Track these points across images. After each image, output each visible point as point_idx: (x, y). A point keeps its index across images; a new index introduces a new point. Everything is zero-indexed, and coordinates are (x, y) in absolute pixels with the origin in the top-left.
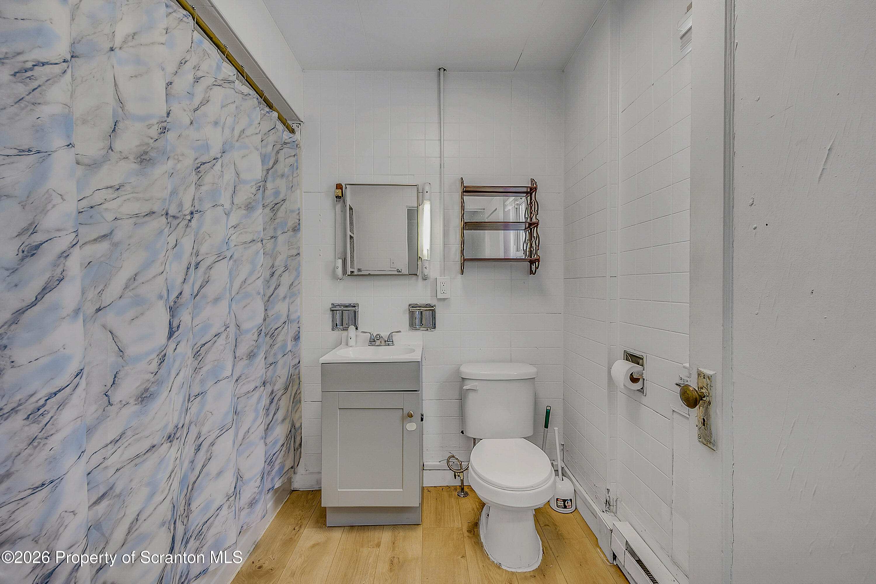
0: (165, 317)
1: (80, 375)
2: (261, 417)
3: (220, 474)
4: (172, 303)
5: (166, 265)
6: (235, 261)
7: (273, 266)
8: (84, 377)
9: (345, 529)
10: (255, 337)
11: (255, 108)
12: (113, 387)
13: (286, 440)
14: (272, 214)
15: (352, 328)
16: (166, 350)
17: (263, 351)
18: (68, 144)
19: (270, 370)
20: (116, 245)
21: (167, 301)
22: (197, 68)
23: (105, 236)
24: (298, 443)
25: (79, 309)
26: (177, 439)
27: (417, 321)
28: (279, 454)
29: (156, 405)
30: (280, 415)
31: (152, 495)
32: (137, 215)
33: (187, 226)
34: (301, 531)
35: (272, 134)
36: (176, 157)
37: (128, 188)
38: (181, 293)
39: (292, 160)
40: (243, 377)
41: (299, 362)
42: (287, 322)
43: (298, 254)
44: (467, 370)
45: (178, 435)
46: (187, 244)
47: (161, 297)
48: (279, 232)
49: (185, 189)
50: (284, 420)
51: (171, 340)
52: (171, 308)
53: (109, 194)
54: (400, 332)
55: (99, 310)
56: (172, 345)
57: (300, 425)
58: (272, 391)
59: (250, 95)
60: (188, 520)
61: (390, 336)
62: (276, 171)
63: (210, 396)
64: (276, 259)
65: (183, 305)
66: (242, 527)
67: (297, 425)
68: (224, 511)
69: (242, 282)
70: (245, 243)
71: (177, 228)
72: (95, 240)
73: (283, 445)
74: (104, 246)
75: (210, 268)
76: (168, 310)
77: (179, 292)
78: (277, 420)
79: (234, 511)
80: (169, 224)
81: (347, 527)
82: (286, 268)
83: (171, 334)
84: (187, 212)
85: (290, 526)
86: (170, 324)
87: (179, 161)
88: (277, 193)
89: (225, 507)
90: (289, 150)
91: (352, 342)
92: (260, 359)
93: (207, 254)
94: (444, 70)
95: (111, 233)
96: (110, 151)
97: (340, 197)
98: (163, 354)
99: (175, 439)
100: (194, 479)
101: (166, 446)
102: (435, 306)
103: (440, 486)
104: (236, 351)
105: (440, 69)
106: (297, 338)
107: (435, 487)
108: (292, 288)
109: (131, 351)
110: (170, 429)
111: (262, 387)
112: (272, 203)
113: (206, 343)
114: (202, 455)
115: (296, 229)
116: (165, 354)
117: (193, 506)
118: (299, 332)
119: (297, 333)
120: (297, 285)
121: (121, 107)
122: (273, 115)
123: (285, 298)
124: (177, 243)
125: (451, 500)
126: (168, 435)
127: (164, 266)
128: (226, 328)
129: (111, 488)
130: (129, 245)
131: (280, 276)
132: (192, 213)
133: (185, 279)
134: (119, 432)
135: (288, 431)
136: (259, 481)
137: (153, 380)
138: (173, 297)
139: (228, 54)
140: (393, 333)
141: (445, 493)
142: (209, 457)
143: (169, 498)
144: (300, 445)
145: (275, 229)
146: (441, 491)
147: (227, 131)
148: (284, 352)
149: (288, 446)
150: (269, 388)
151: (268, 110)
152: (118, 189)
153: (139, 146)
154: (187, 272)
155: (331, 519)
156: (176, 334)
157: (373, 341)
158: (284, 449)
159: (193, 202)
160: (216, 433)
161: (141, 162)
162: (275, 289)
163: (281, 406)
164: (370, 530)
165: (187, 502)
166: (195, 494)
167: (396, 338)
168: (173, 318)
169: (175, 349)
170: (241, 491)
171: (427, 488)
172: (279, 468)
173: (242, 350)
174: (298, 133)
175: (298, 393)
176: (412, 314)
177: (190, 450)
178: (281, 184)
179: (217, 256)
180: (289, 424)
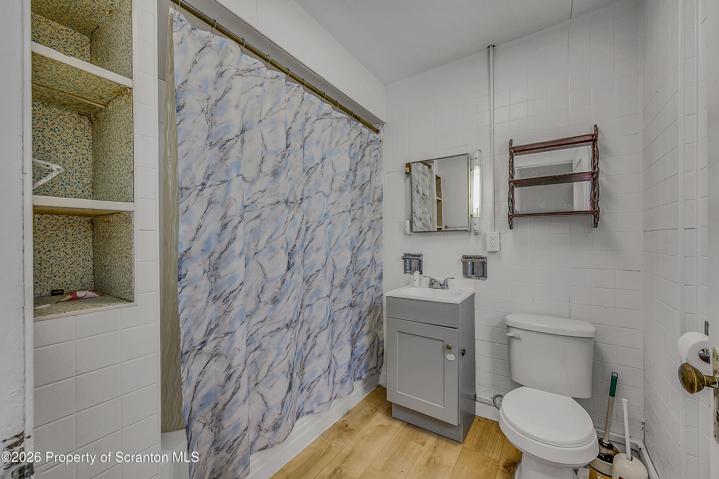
0: (286, 259)
1: (242, 284)
2: (348, 327)
3: (320, 355)
4: (290, 251)
5: (286, 230)
6: (333, 225)
7: (361, 227)
8: (244, 285)
9: (404, 424)
10: (345, 274)
11: (345, 125)
12: (261, 294)
13: (370, 347)
14: (360, 192)
15: (417, 273)
16: (286, 277)
17: (350, 283)
18: (237, 175)
19: (359, 297)
20: (262, 220)
21: (287, 249)
22: (307, 113)
23: (258, 216)
24: (380, 352)
25: (242, 253)
26: (292, 327)
27: (470, 270)
28: (365, 356)
29: (280, 306)
30: (366, 329)
31: (278, 355)
32: (272, 204)
33: (299, 207)
34: (376, 413)
35: (359, 138)
36: (293, 168)
37: (268, 191)
38: (295, 245)
39: (376, 151)
40: (337, 299)
41: (382, 294)
42: (370, 266)
43: (382, 218)
44: (512, 319)
45: (292, 325)
46: (299, 217)
47: (282, 247)
48: (365, 204)
49: (298, 186)
50: (368, 333)
51: (289, 272)
52: (289, 254)
53: (260, 195)
54: (453, 278)
55: (256, 254)
56: (289, 274)
57: (382, 339)
58: (361, 311)
59: (342, 117)
60: (303, 377)
61: (446, 281)
62: (363, 162)
63: (314, 307)
64: (362, 223)
65: (296, 252)
66: (336, 395)
67: (380, 339)
68: (322, 379)
69: (337, 239)
70: (339, 213)
71: (293, 209)
72: (254, 218)
73: (367, 350)
74: (257, 221)
75: (314, 230)
76: (287, 254)
77: (294, 245)
78: (363, 332)
79: (327, 382)
80: (289, 207)
81: (406, 423)
82: (370, 228)
83: (289, 268)
84: (299, 199)
85: (370, 408)
86: (288, 263)
87: (295, 170)
88: (364, 177)
89: (323, 377)
90: (374, 145)
91: (417, 283)
92: (348, 289)
93: (313, 222)
94: (494, 46)
95: (261, 214)
96: (260, 173)
97: (408, 173)
98: (283, 278)
99: (291, 327)
100: (306, 355)
101: (285, 330)
102: (486, 258)
103: (491, 420)
104: (333, 282)
105: (489, 47)
106: (380, 277)
107: (486, 419)
108: (377, 242)
109: (269, 275)
110: (288, 321)
111: (349, 307)
112: (360, 185)
113: (312, 275)
114: (310, 342)
115: (380, 200)
116: (285, 279)
117: (306, 370)
118: (382, 273)
119: (381, 274)
120: (381, 240)
121: (265, 149)
122: (359, 126)
123: (369, 248)
124: (294, 217)
125: (498, 435)
126: (287, 324)
127: (285, 230)
128: (323, 267)
129: (261, 345)
130: (268, 220)
131: (366, 234)
132: (302, 199)
133: (297, 237)
134: (264, 317)
135: (371, 342)
136: (347, 368)
137: (278, 292)
138: (290, 248)
139: (327, 97)
140: (448, 279)
141: (494, 427)
142: (314, 344)
143: (287, 359)
144: (383, 354)
145: (362, 202)
146: (491, 424)
147: (326, 145)
148: (368, 286)
149: (371, 352)
150: (357, 310)
151: (356, 123)
152: (263, 192)
153: (273, 167)
154: (299, 233)
155: (395, 412)
156: (292, 268)
157: (432, 284)
158: (368, 353)
159: (302, 193)
160: (318, 330)
161: (274, 175)
162: (362, 243)
163: (366, 323)
164: (421, 431)
165: (302, 367)
166: (307, 364)
167: (450, 282)
168: (290, 259)
169: (292, 277)
170: (336, 371)
171: (478, 417)
172: (365, 366)
173: (337, 282)
174: (381, 132)
175: (381, 316)
176: (465, 264)
177: (303, 337)
178: (367, 171)
179: (318, 223)
180: (372, 336)
